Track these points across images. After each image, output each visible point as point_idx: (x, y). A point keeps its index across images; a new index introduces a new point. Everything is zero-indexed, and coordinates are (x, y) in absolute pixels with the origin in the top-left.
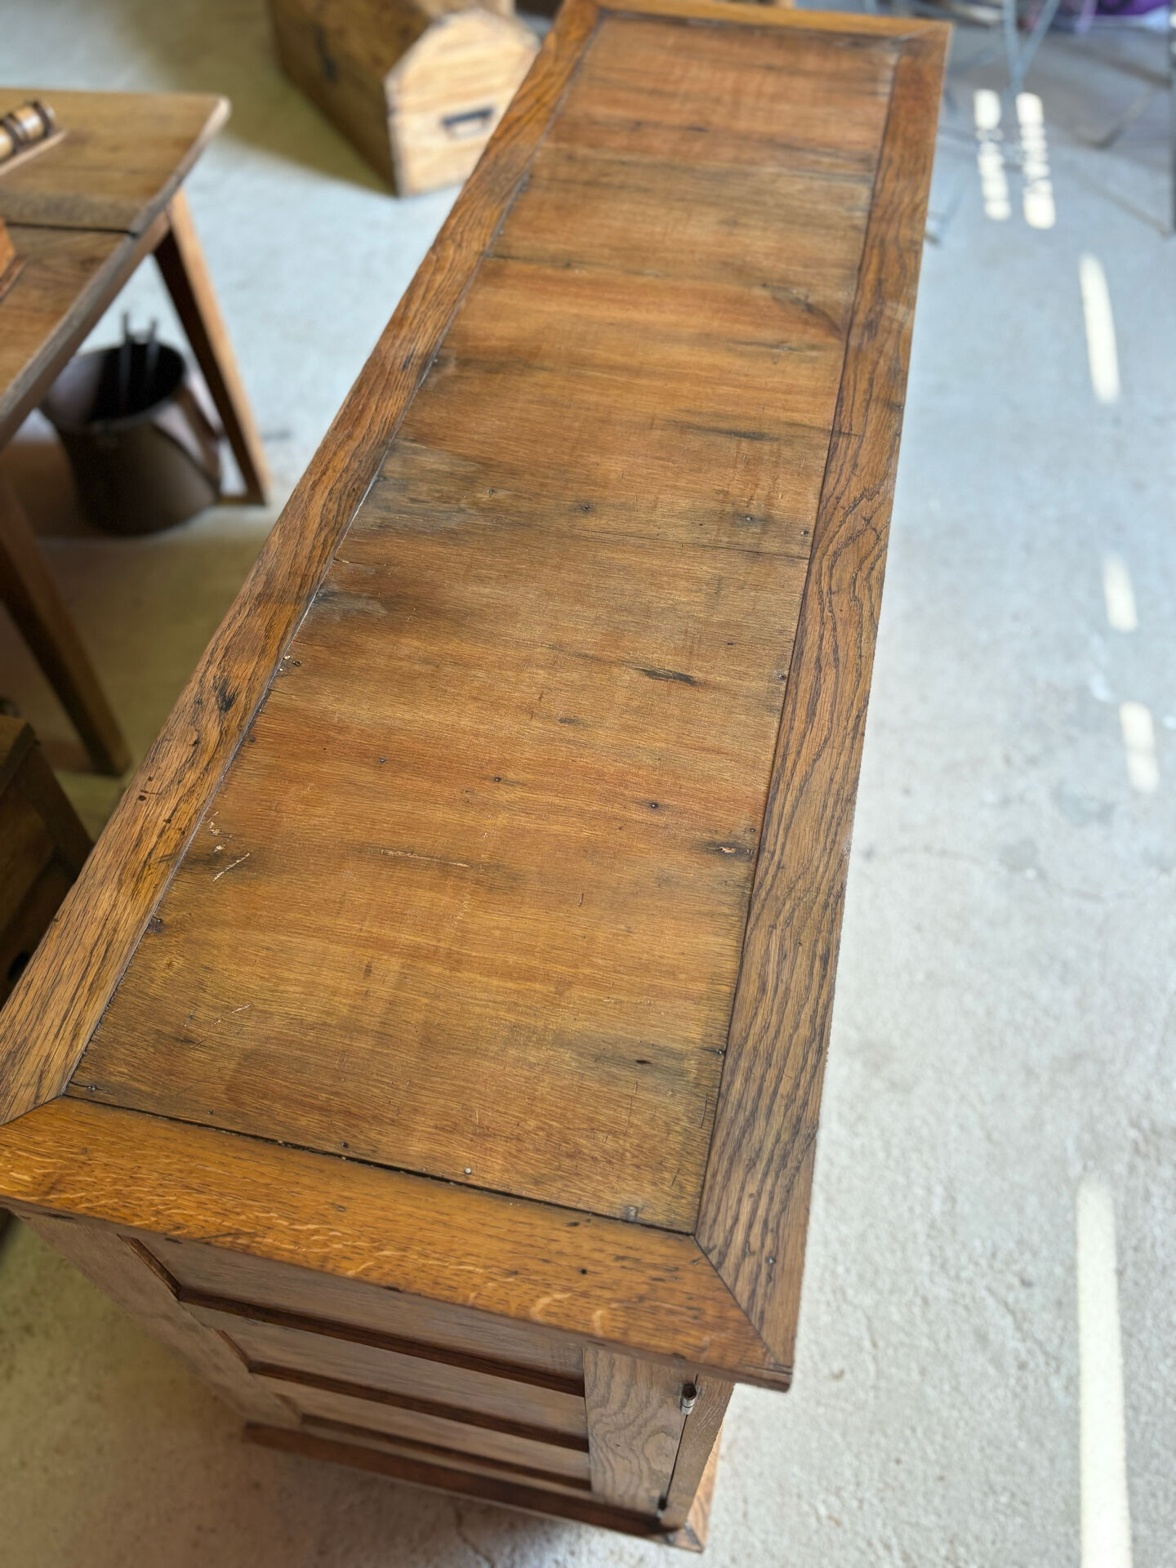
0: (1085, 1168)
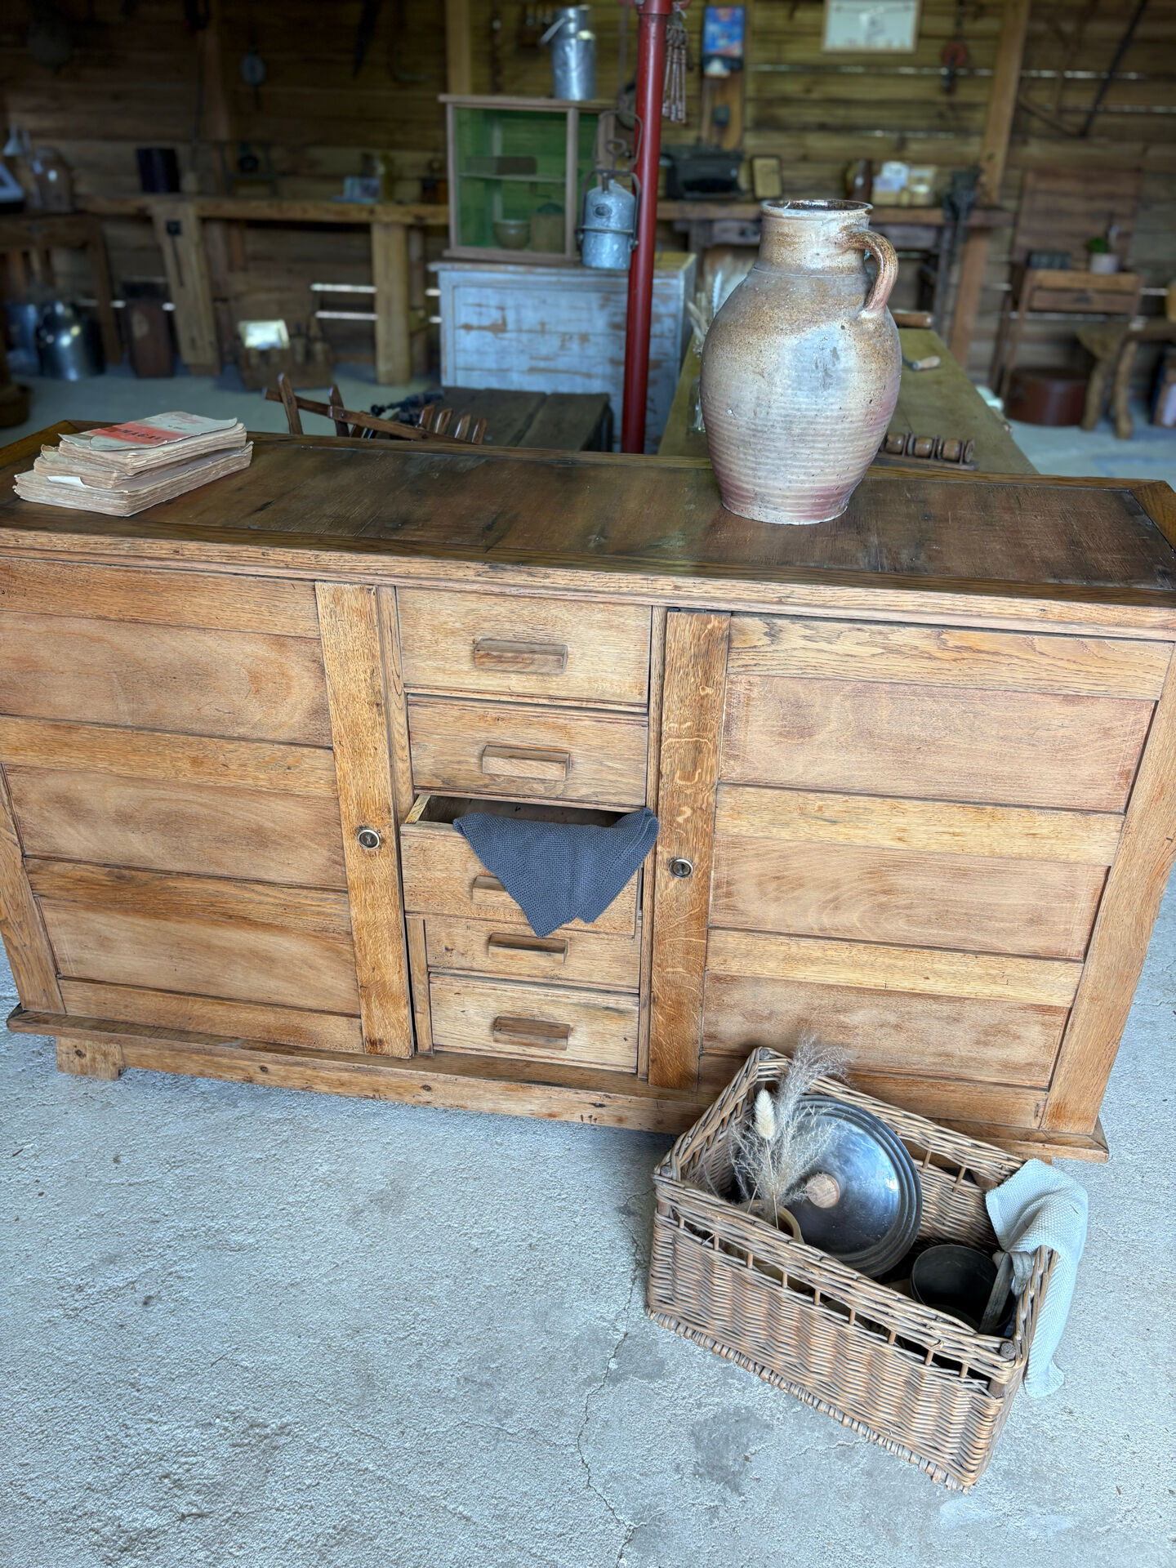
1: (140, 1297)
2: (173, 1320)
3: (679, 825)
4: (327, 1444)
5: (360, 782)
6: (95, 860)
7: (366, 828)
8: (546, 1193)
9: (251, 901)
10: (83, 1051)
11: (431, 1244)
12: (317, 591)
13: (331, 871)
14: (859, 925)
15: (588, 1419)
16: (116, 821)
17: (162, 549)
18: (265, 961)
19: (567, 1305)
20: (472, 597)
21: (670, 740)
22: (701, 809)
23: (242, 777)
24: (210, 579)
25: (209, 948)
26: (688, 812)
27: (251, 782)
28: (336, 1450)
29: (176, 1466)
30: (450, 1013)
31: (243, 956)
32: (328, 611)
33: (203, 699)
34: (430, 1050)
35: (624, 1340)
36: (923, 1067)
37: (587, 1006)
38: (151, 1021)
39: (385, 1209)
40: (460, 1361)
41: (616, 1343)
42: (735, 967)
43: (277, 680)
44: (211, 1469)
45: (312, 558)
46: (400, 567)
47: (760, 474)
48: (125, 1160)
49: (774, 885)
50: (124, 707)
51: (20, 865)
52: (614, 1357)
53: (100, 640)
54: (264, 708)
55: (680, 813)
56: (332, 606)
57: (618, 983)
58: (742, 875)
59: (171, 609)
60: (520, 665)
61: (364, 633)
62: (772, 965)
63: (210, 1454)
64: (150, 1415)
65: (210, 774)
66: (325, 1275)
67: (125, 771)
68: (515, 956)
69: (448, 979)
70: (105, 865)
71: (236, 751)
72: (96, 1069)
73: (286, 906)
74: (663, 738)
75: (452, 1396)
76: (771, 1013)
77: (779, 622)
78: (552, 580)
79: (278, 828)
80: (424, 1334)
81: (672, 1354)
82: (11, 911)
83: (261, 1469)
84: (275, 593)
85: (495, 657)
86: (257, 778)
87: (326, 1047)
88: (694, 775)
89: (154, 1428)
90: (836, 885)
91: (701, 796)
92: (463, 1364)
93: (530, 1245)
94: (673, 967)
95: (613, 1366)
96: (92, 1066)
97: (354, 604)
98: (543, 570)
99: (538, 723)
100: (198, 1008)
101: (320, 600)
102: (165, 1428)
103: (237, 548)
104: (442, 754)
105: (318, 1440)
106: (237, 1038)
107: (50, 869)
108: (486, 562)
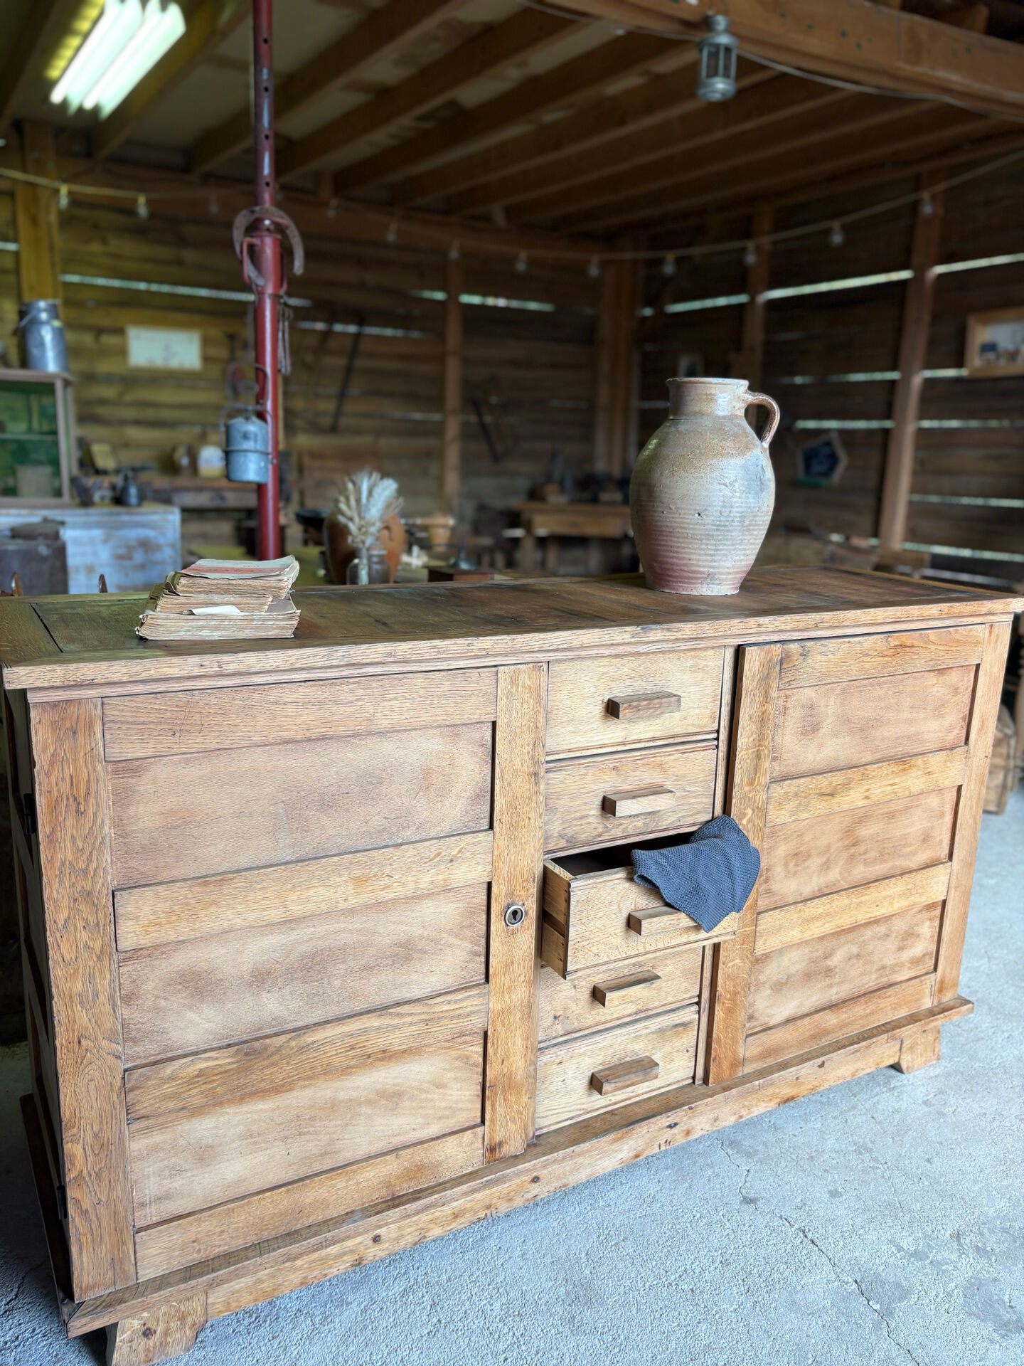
5: (513, 858)
6: (216, 1044)
7: (512, 904)
8: (684, 1220)
9: (394, 1029)
10: (153, 1327)
11: (655, 1307)
12: (499, 675)
13: (471, 966)
14: (839, 878)
15: (909, 1351)
16: (250, 985)
18: (392, 1098)
19: (799, 1288)
20: (605, 662)
21: (742, 753)
22: (758, 808)
25: (332, 1107)
26: (749, 812)
27: (412, 888)
30: (552, 1088)
31: (369, 1102)
32: (506, 692)
33: (372, 810)
34: (533, 1138)
35: (859, 1287)
36: (870, 984)
37: (661, 1031)
38: (253, 1239)
39: (588, 1303)
41: (857, 1291)
42: (769, 944)
43: (447, 772)
45: (509, 643)
47: (716, 558)
49: (794, 861)
50: (285, 841)
51: (118, 1083)
52: (868, 1300)
54: (431, 804)
55: (745, 815)
56: (510, 687)
57: (685, 996)
58: (775, 860)
60: (652, 710)
61: (531, 708)
62: (793, 932)
65: (372, 890)
68: (626, 995)
69: (551, 1051)
70: (230, 1046)
71: (403, 857)
72: (167, 1344)
73: (426, 1022)
74: (738, 753)
76: (789, 977)
77: (808, 644)
78: (683, 633)
79: (426, 933)
82: (91, 1159)
85: (635, 707)
87: (448, 1175)
88: (755, 779)
90: (828, 847)
91: (758, 797)
93: (721, 1262)
94: (733, 960)
95: (876, 1307)
96: (161, 1343)
97: (528, 682)
99: (643, 765)
100: (312, 1194)
101: (502, 684)
104: (569, 813)
106: (352, 1212)
107: (161, 1075)
108: (638, 625)
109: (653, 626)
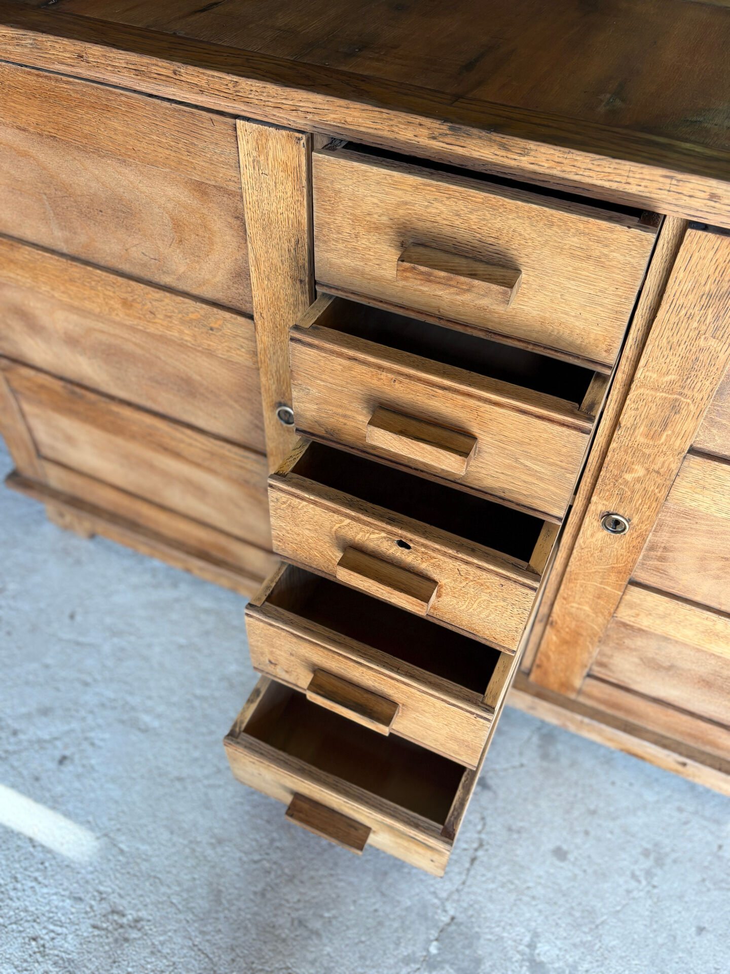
0: (122, 852)
1: (58, 754)
2: (77, 785)
3: (626, 483)
4: (168, 951)
5: (281, 360)
6: (53, 372)
7: (285, 405)
9: (182, 441)
10: (64, 514)
12: (239, 133)
13: (252, 432)
16: (65, 342)
17: (65, 51)
18: (199, 490)
21: (642, 390)
22: (658, 472)
23: (169, 328)
24: (123, 99)
26: (640, 471)
27: (176, 334)
28: (175, 959)
29: (44, 931)
31: (179, 480)
32: (251, 159)
33: (130, 239)
35: (449, 925)
40: (299, 901)
41: (441, 925)
42: (644, 622)
43: (201, 233)
44: (70, 944)
45: (230, 85)
46: (335, 112)
48: (79, 618)
49: (720, 564)
50: (58, 233)
52: (437, 940)
53: (26, 155)
54: (188, 260)
55: (630, 470)
56: (255, 154)
58: (685, 546)
59: (87, 129)
61: (289, 193)
62: (689, 632)
63: (73, 928)
64: (37, 874)
65: (140, 318)
66: (207, 777)
67: (65, 299)
70: (61, 379)
71: (161, 301)
72: (74, 528)
73: (212, 454)
74: (633, 386)
75: (283, 936)
76: (675, 667)
79: (205, 383)
80: (275, 863)
81: (491, 954)
83: (110, 957)
84: (194, 128)
85: (422, 273)
86: (181, 332)
88: (660, 435)
89: (37, 887)
91: (662, 459)
92: (301, 905)
94: (579, 604)
95: (433, 950)
96: (71, 526)
97: (282, 156)
98: (522, 143)
100: (144, 509)
101: (242, 143)
102: (45, 890)
103: (146, 60)
105: (162, 943)
107: (19, 371)
108: (446, 120)
109: (475, 131)
